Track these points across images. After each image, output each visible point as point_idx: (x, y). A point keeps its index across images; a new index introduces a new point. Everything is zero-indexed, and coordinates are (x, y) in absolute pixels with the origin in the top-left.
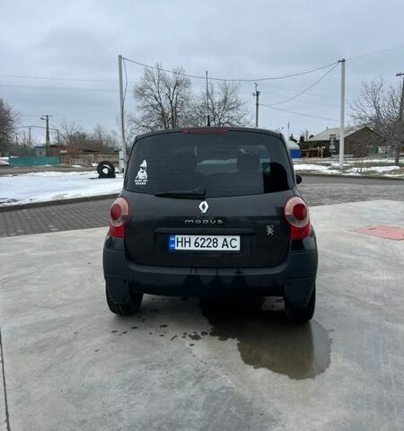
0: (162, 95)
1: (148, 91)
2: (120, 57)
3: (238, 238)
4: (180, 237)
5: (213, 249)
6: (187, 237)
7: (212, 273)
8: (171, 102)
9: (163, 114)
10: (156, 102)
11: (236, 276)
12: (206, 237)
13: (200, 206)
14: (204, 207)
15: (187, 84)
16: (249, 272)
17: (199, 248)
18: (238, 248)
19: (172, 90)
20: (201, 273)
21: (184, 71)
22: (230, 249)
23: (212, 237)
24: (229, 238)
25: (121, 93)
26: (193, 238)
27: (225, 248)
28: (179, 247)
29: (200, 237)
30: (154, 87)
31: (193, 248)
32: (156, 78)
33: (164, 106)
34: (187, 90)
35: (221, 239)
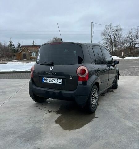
0: (111, 34)
1: (106, 33)
2: (92, 22)
3: (61, 79)
4: (45, 78)
5: (54, 83)
6: (47, 78)
7: (53, 91)
8: (114, 37)
9: (111, 41)
10: (109, 37)
11: (59, 93)
12: (52, 79)
13: (50, 68)
14: (51, 68)
15: (121, 29)
16: (63, 92)
17: (50, 82)
18: (61, 83)
19: (115, 32)
20: (50, 90)
21: (120, 25)
22: (59, 83)
23: (54, 79)
24: (59, 79)
25: (92, 34)
26: (49, 78)
27: (57, 83)
28: (45, 81)
29: (51, 78)
30: (108, 32)
31: (48, 82)
32: (109, 28)
33: (112, 38)
34: (121, 32)
35: (56, 79)
